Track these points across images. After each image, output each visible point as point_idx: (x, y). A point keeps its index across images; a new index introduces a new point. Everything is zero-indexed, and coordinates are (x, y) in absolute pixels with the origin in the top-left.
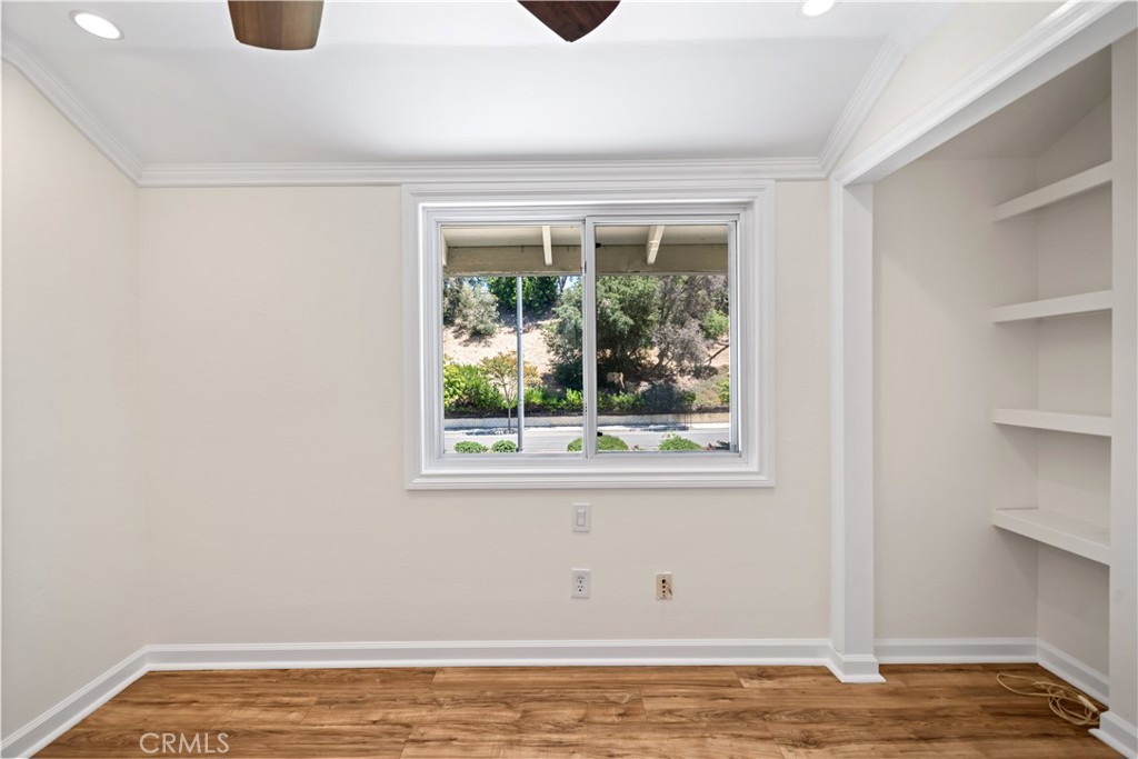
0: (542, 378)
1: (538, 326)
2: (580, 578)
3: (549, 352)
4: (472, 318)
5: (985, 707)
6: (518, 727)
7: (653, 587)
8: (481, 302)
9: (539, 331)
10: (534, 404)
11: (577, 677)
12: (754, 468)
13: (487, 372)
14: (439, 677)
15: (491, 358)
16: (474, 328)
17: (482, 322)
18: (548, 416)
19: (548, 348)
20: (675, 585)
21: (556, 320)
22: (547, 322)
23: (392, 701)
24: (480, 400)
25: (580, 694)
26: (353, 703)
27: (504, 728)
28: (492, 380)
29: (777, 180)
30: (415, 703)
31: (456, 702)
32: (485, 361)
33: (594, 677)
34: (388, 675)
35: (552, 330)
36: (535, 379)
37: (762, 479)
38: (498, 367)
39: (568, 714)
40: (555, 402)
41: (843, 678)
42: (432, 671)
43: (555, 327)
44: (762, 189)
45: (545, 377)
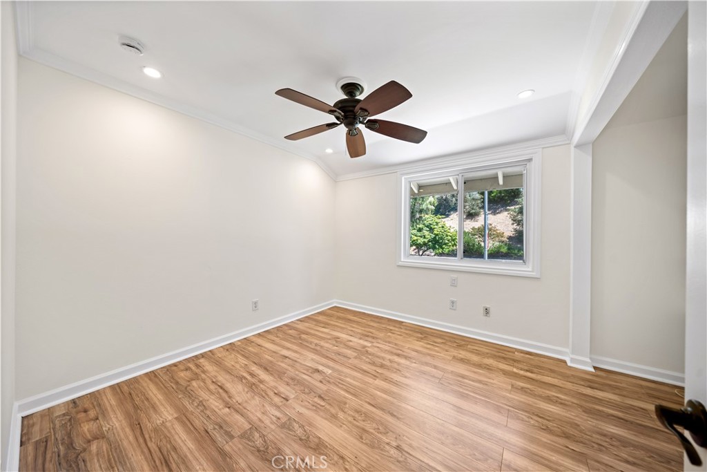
0: (508, 239)
1: (507, 210)
2: (453, 302)
3: (513, 224)
4: (467, 207)
5: (647, 393)
6: (422, 338)
7: (482, 311)
8: (473, 199)
9: (507, 212)
10: (502, 252)
11: (448, 335)
12: (530, 269)
13: (474, 235)
14: (404, 324)
15: (476, 227)
16: (469, 212)
17: (473, 209)
18: (511, 259)
19: (512, 222)
20: (492, 311)
21: (518, 206)
22: (513, 207)
23: (389, 325)
24: (470, 249)
25: (446, 338)
26: (378, 322)
27: (417, 337)
28: (477, 239)
29: (543, 148)
30: (395, 326)
31: (406, 329)
32: (473, 229)
33: (455, 336)
34: (389, 320)
35: (515, 212)
36: (503, 239)
37: (534, 274)
38: (481, 232)
39: (439, 340)
40: (516, 251)
41: (569, 364)
42: (403, 322)
43: (517, 210)
44: (536, 153)
45: (510, 238)
